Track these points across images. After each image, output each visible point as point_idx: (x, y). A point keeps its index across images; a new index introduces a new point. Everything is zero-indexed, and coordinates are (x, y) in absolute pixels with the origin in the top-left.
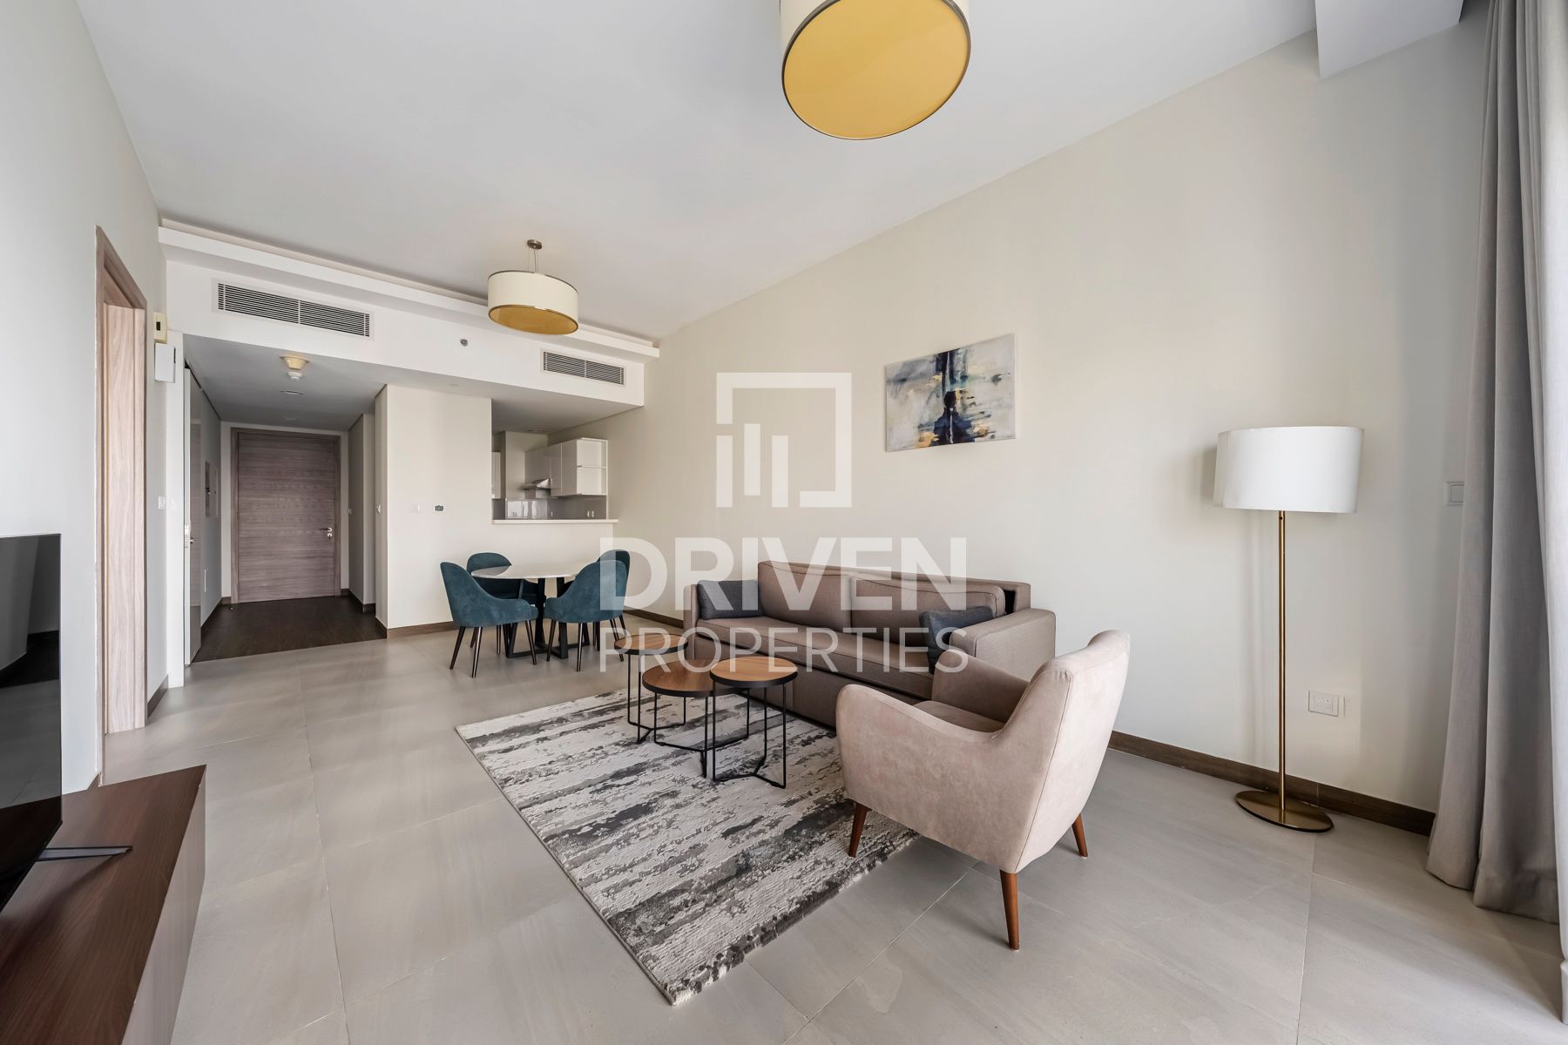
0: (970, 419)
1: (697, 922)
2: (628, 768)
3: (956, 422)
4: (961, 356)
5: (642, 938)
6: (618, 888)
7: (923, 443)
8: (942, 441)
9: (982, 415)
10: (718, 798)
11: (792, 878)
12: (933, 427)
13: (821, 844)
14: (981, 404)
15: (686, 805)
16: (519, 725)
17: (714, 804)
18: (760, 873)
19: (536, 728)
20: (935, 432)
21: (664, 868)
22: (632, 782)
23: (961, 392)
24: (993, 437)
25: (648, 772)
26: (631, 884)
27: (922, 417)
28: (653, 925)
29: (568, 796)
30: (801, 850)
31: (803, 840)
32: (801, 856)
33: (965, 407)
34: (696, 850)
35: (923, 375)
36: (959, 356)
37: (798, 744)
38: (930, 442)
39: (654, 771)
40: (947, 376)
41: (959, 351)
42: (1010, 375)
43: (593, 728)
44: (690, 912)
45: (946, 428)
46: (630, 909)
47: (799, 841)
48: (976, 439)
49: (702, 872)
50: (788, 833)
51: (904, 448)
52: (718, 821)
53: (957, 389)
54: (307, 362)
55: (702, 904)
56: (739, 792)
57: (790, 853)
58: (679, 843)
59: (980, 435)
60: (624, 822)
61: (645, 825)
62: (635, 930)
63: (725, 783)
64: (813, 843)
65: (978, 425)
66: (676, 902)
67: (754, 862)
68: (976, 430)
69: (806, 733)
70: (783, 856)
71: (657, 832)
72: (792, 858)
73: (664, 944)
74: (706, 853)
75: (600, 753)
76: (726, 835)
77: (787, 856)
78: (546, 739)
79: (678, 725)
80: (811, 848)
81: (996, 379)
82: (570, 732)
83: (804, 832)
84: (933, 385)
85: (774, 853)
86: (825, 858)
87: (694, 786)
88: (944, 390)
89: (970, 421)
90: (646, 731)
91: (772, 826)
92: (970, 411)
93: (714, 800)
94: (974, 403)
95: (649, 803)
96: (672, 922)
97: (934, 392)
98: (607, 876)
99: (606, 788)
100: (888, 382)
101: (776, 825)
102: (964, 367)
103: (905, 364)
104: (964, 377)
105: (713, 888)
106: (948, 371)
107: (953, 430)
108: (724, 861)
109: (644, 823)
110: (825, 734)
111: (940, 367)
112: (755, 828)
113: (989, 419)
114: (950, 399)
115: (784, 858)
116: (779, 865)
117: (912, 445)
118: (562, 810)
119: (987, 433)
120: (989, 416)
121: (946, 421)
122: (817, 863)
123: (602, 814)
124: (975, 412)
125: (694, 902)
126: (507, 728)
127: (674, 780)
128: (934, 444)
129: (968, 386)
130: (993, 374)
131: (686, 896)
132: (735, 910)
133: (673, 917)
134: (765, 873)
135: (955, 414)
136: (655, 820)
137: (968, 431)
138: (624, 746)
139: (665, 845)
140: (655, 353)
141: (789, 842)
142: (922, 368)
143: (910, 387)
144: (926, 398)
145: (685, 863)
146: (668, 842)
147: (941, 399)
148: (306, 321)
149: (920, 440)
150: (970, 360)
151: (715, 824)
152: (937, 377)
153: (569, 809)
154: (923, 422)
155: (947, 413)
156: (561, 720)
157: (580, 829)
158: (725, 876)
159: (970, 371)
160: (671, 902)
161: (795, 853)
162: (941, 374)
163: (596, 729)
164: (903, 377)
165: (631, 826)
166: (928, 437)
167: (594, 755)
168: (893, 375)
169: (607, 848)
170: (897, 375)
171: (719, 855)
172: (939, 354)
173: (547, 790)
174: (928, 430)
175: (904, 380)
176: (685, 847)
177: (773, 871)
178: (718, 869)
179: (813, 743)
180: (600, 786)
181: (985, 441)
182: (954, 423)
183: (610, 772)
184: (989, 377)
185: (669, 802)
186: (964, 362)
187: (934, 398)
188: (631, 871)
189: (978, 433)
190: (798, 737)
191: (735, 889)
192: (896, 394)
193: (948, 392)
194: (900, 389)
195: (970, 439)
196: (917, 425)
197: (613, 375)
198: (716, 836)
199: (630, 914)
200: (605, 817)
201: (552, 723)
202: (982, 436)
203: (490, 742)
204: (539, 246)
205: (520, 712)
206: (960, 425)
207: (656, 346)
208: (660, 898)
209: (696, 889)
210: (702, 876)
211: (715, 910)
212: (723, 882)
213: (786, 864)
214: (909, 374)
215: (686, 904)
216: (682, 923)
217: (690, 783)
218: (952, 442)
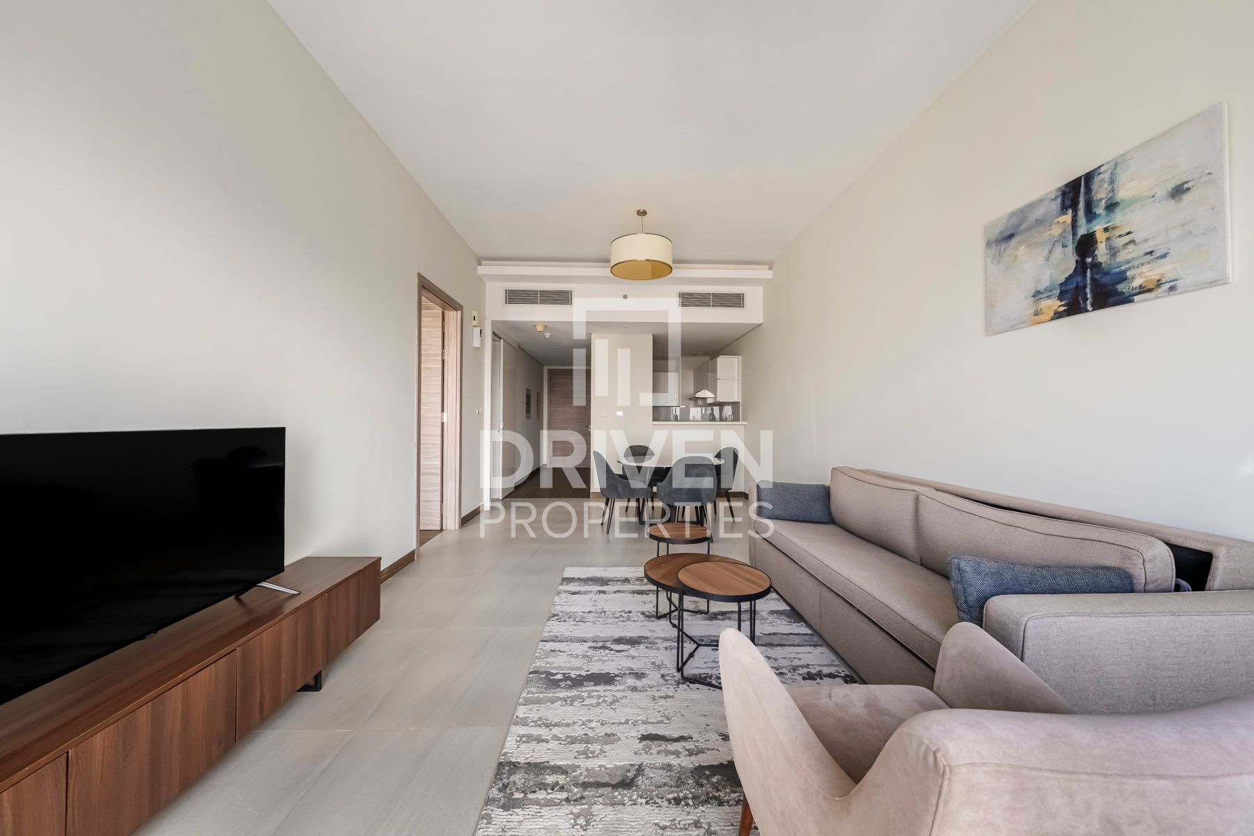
0: (1123, 268)
1: (545, 811)
2: (631, 638)
3: (1097, 277)
4: (1106, 176)
5: (501, 795)
6: (529, 738)
7: (1041, 317)
8: (1073, 306)
9: (1149, 257)
10: (672, 697)
11: (656, 824)
12: (1057, 292)
13: (721, 804)
14: (1146, 240)
15: (640, 691)
16: (599, 576)
17: (662, 702)
18: (635, 797)
19: (604, 582)
20: (1060, 297)
21: (573, 740)
22: (622, 651)
23: (1106, 230)
24: (1172, 289)
25: (642, 647)
26: (539, 740)
27: (1038, 281)
28: (517, 789)
29: (575, 644)
30: (694, 798)
31: (708, 788)
32: (687, 805)
33: (1113, 252)
34: (610, 738)
35: (1039, 222)
36: (1101, 176)
37: (799, 674)
38: (1052, 314)
39: (647, 647)
40: (1081, 213)
41: (1102, 170)
42: (1211, 176)
43: (639, 594)
44: (549, 797)
45: (1080, 289)
46: (519, 763)
47: (702, 786)
48: (1136, 298)
49: (593, 764)
50: (699, 770)
51: (1012, 328)
52: (650, 721)
53: (1098, 227)
54: (546, 326)
55: (564, 795)
56: (693, 700)
57: (681, 795)
58: (602, 724)
59: (1143, 290)
60: (585, 684)
61: (596, 694)
62: (504, 785)
63: (691, 685)
64: (715, 797)
65: (1141, 274)
66: (550, 779)
67: (640, 782)
68: (1136, 283)
69: (819, 665)
70: (672, 792)
71: (598, 704)
72: (677, 801)
73: (506, 813)
74: (613, 746)
75: (627, 615)
76: (644, 738)
77: (675, 795)
78: (604, 592)
79: (701, 612)
80: (706, 802)
81: (1179, 191)
82: (622, 592)
83: (715, 779)
84: (1056, 231)
85: (665, 784)
86: (709, 825)
87: (663, 676)
88: (1074, 234)
89: (1125, 272)
90: (672, 610)
91: (691, 753)
92: (1122, 256)
93: (667, 697)
94: (1133, 242)
95: (617, 676)
96: (531, 796)
97: (1058, 241)
98: (533, 724)
99: (604, 647)
100: (989, 244)
101: (696, 754)
102: (1113, 191)
103: (1012, 214)
104: (1112, 206)
105: (585, 785)
106: (1082, 205)
107: (1092, 291)
108: (618, 764)
109: (596, 691)
110: (843, 674)
111: (1068, 203)
112: (672, 747)
113: (1164, 260)
114: (1086, 245)
115: (670, 796)
116: (659, 801)
117: (1025, 322)
118: (561, 654)
119: (1159, 284)
120: (1164, 256)
121: (1079, 279)
122: (697, 824)
123: (580, 669)
124: (1135, 255)
125: (562, 788)
126: (590, 576)
127: (653, 663)
128: (1058, 315)
129: (1119, 217)
130: (1171, 186)
131: (561, 779)
132: (581, 821)
133: (534, 792)
134: (640, 800)
135: (1096, 266)
136: (606, 694)
137: (1120, 287)
138: (647, 616)
139: (592, 721)
140: (769, 274)
141: (690, 781)
142: (1038, 213)
143: (1020, 243)
144: (1046, 252)
145: (589, 746)
146: (596, 719)
147: (1071, 248)
148: (543, 302)
149: (1036, 314)
150: (1122, 177)
151: (645, 722)
152: (1062, 219)
153: (565, 654)
154: (1041, 287)
155: (1081, 267)
156: (626, 581)
157: (556, 674)
158: (606, 779)
159: (1122, 194)
160: (547, 777)
161: (686, 798)
162: (1070, 212)
163: (641, 595)
164: (1009, 233)
165: (589, 687)
166: (1049, 308)
167: (621, 616)
168: (995, 232)
169: (553, 701)
170: (1001, 232)
171: (618, 757)
172: (1067, 185)
173: (568, 633)
174: (1049, 297)
175: (1011, 236)
176: (602, 731)
177: (647, 803)
178: (606, 769)
179: (818, 680)
180: (600, 644)
181: (1157, 297)
182: (1093, 279)
183: (616, 636)
184: (1162, 192)
185: (631, 681)
186: (1112, 182)
187: (1058, 250)
188: (551, 730)
189: (1141, 286)
190: (807, 666)
191: (600, 799)
192: (998, 258)
193: (1083, 236)
194: (1005, 250)
195: (1126, 300)
196: (1032, 292)
197: (735, 301)
198: (635, 734)
199: (514, 767)
200: (578, 673)
201: (618, 581)
202: (1150, 290)
203: (572, 583)
204: (644, 213)
205: (605, 567)
206: (1105, 280)
207: (770, 269)
208: (545, 768)
209: (574, 777)
210: (590, 767)
211: (567, 809)
212: (599, 785)
213: (666, 803)
214: (1019, 225)
215: (553, 786)
216: (536, 802)
217: (663, 671)
218: (1089, 308)
